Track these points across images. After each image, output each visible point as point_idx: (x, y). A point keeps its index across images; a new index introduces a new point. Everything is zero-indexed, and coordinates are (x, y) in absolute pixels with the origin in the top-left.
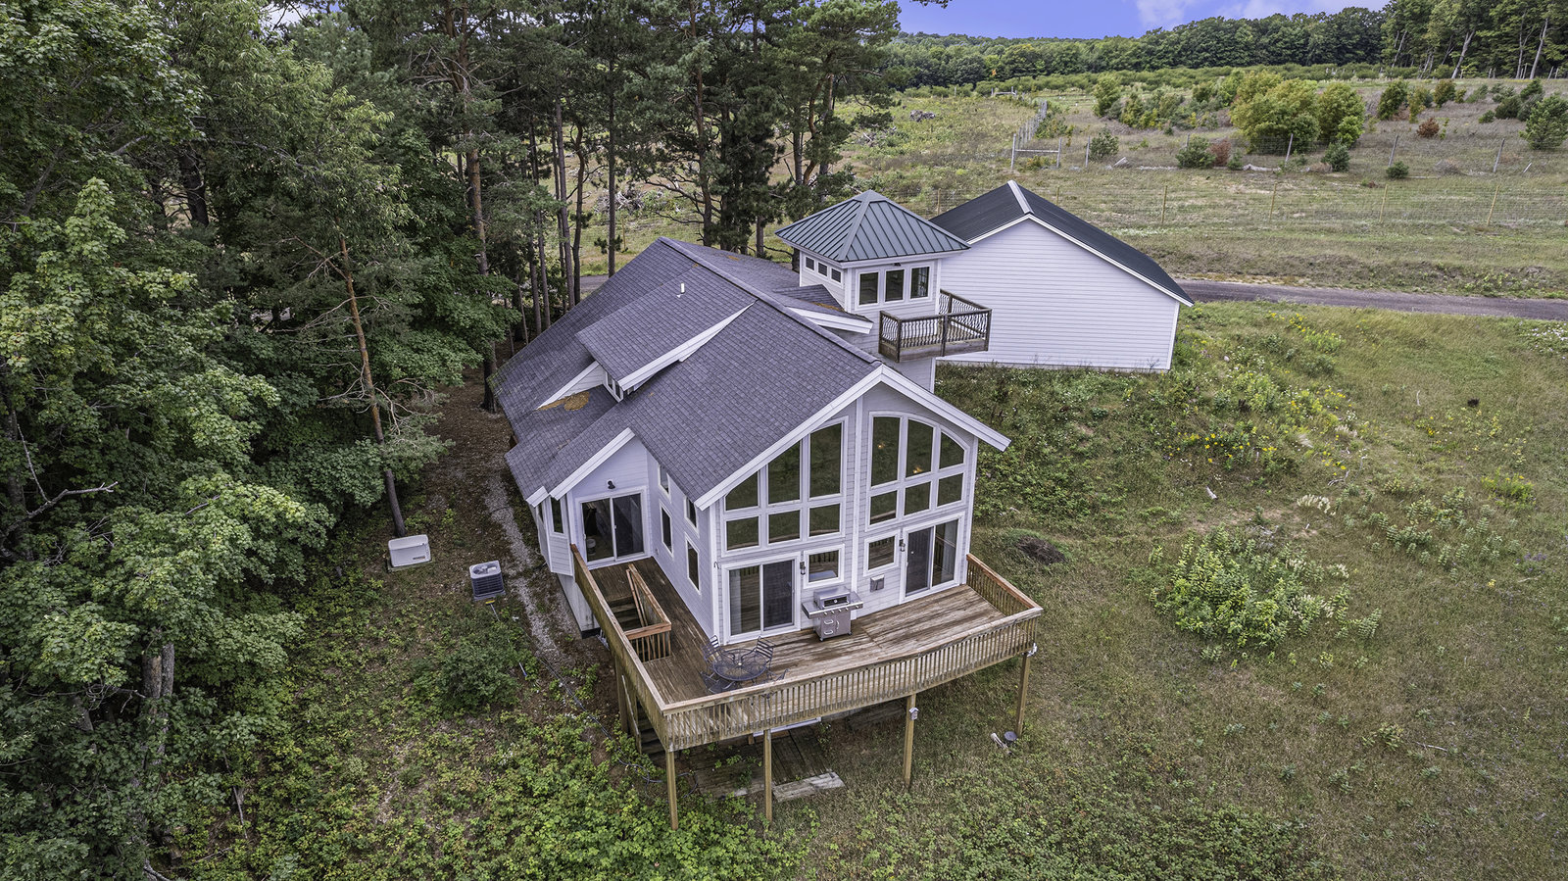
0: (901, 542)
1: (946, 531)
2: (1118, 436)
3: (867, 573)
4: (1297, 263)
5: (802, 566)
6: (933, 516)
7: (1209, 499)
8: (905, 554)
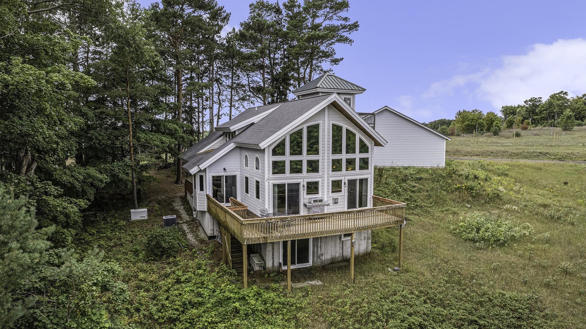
0: (345, 183)
1: (363, 182)
2: (428, 186)
3: (331, 194)
4: (486, 152)
5: (304, 186)
6: (357, 174)
7: (467, 207)
8: (346, 188)
